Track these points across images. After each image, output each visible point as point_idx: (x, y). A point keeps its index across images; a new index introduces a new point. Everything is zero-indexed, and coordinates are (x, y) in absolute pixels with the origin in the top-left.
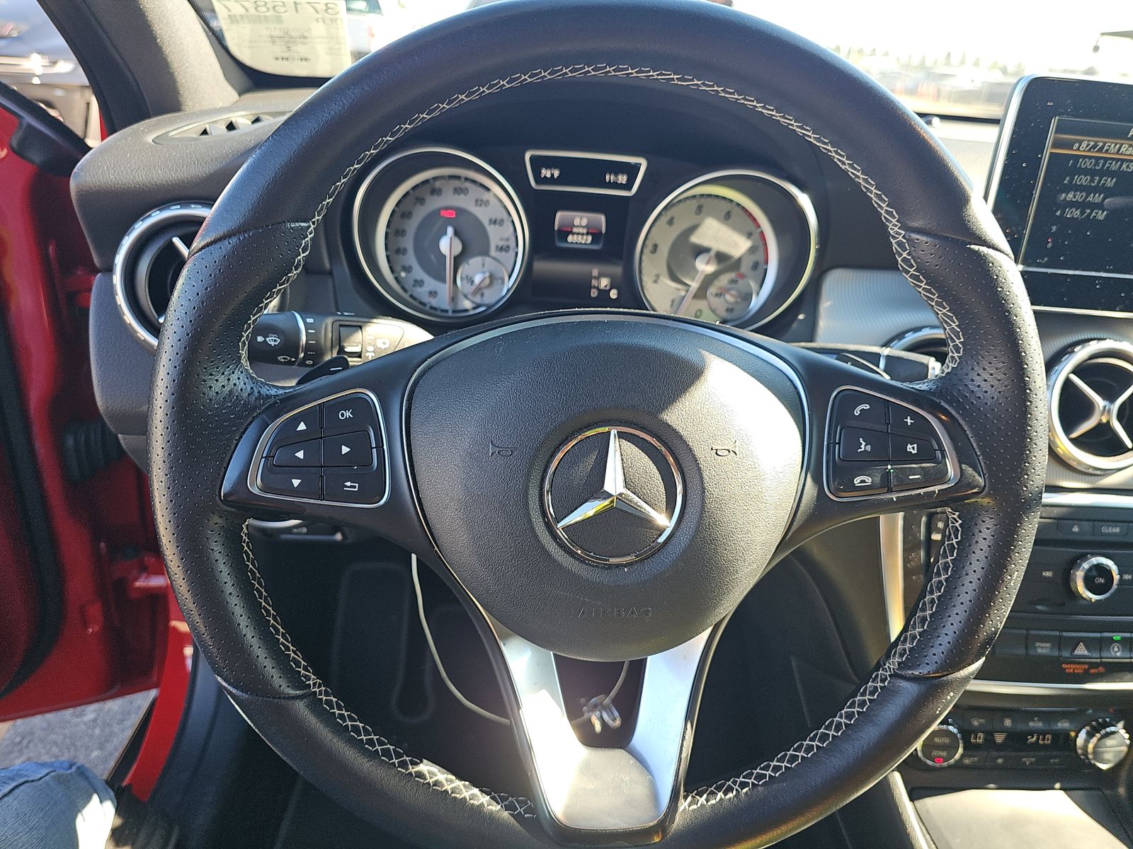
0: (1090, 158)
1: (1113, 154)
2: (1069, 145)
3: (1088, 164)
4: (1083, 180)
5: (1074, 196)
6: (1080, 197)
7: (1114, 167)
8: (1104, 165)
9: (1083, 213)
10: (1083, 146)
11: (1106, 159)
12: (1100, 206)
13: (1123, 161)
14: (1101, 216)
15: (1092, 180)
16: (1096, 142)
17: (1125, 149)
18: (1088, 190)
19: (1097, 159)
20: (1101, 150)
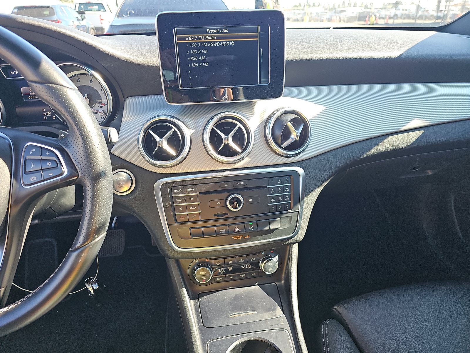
0: (194, 43)
1: (203, 40)
2: (184, 39)
3: (194, 45)
4: (195, 52)
5: (193, 58)
6: (195, 58)
7: (205, 45)
8: (201, 45)
9: (199, 64)
10: (190, 38)
11: (201, 43)
12: (205, 61)
13: (208, 42)
14: (207, 65)
15: (198, 51)
16: (195, 36)
17: (207, 38)
18: (198, 55)
19: (197, 43)
20: (197, 39)
